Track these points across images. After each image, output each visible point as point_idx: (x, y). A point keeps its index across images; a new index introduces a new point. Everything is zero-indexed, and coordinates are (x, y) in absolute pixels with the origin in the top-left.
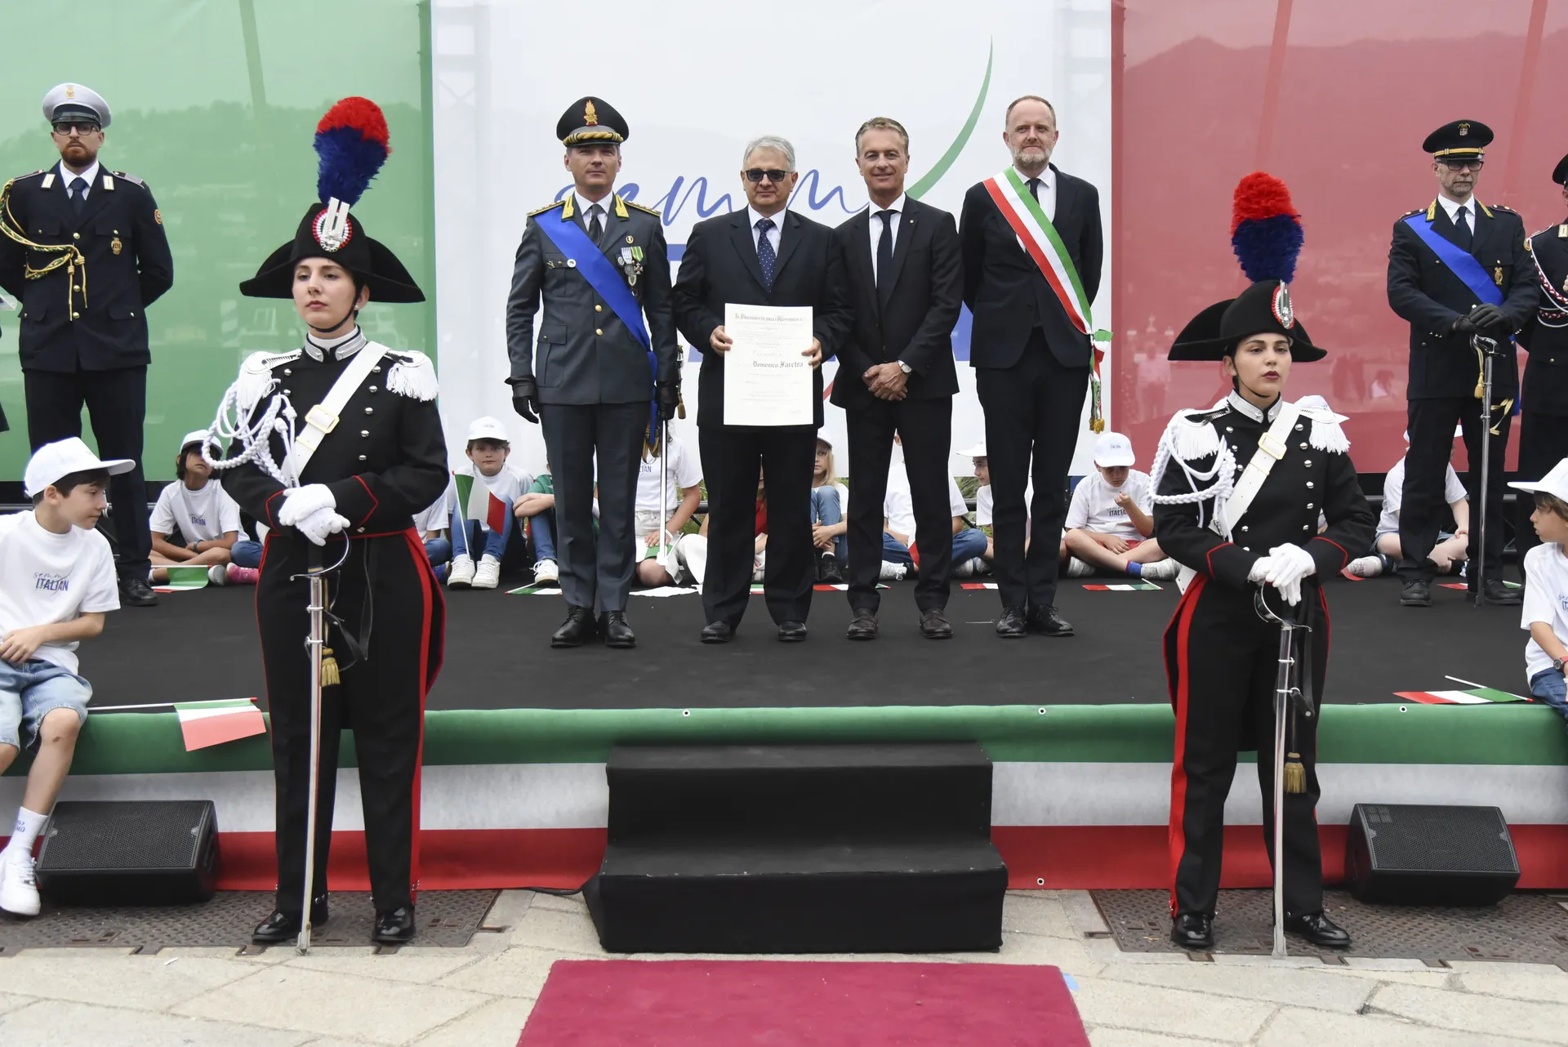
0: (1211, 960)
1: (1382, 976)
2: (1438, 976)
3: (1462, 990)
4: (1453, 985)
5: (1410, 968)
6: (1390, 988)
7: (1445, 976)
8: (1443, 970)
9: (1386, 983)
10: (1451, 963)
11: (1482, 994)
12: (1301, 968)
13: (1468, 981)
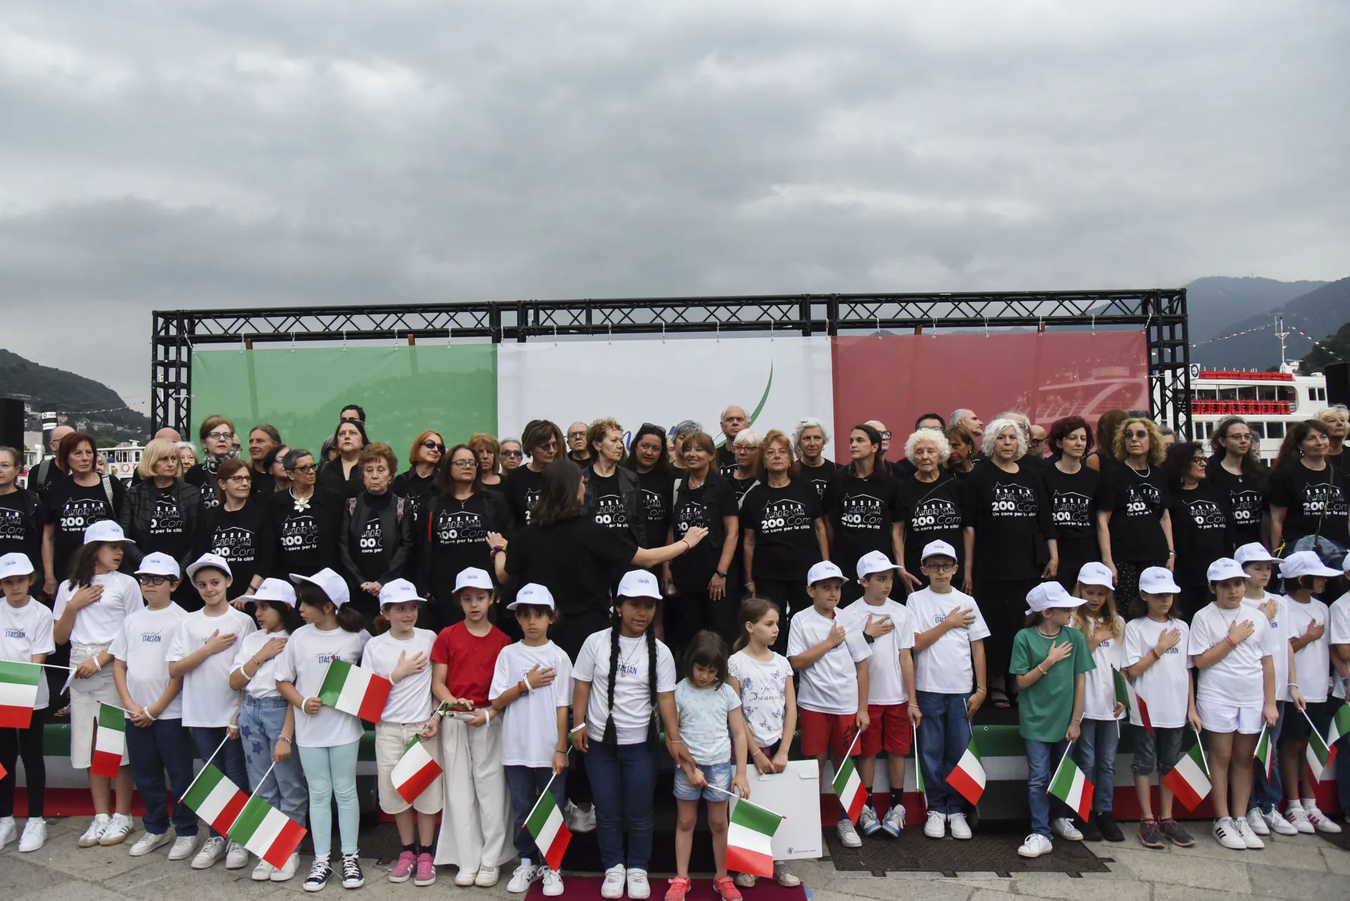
0: (885, 875)
1: (975, 884)
2: (1005, 883)
3: (1017, 893)
4: (1014, 890)
5: (990, 878)
6: (979, 893)
7: (1008, 883)
8: (1007, 878)
9: (978, 889)
10: (1012, 874)
11: (1028, 895)
12: (933, 880)
13: (1021, 886)
